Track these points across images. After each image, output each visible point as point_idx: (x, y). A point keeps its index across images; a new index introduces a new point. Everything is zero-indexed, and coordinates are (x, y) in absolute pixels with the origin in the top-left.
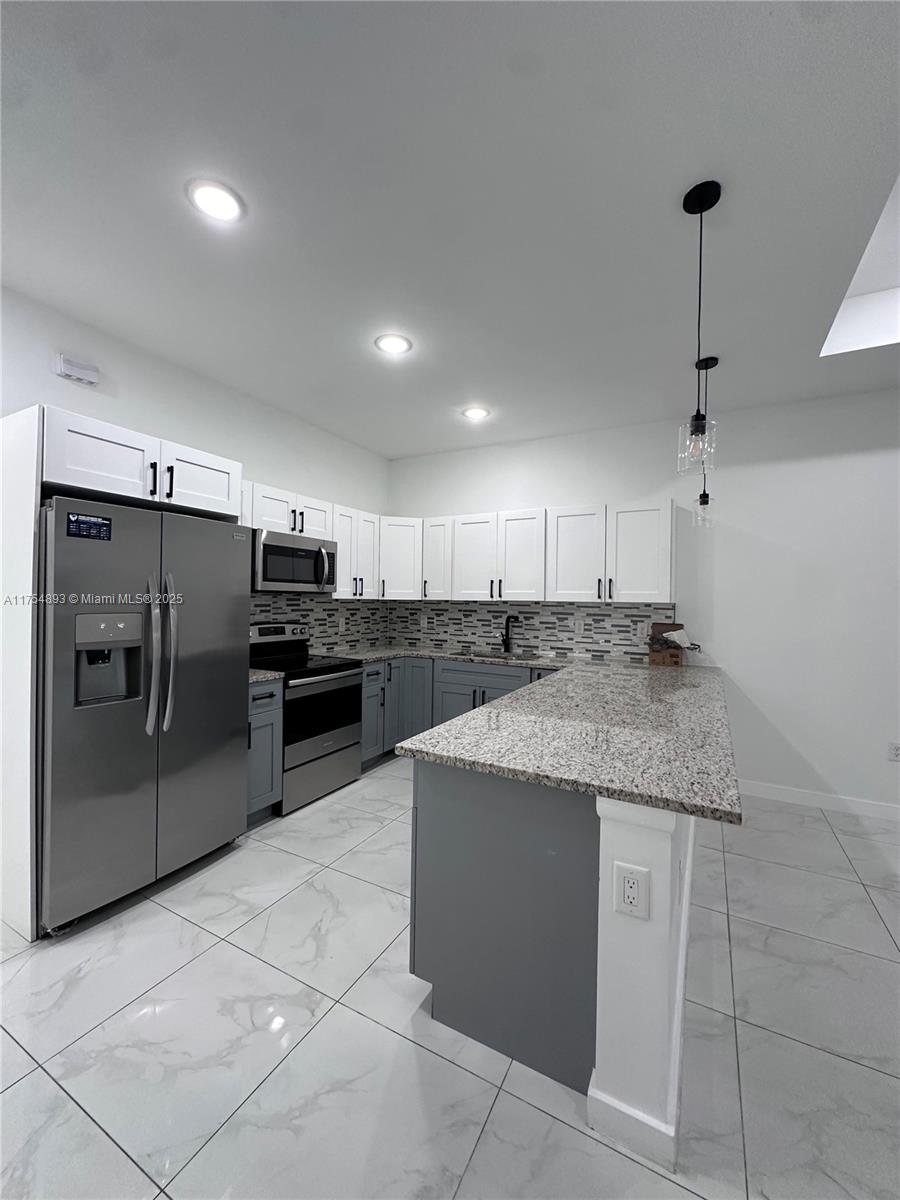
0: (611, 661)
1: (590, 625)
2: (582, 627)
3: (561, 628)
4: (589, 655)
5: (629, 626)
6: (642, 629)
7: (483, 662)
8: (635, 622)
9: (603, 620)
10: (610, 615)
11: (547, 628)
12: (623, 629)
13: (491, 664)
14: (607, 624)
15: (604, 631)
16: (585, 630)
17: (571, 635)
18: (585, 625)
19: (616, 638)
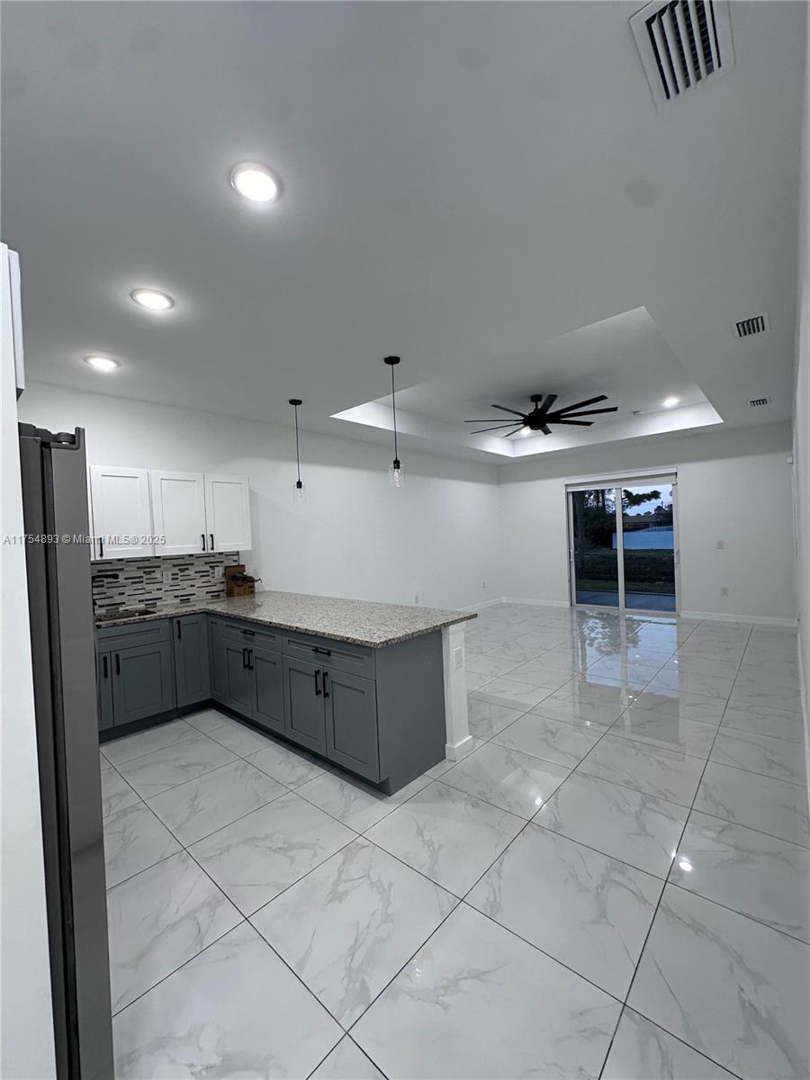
0: (197, 601)
1: (177, 574)
2: (171, 577)
3: (149, 581)
4: (178, 600)
5: (208, 571)
6: (218, 571)
7: (115, 625)
8: (213, 568)
9: (188, 569)
10: (193, 564)
11: (133, 583)
12: (204, 574)
13: (125, 624)
14: (191, 572)
15: (188, 578)
16: (173, 579)
17: (159, 586)
18: (173, 574)
19: (199, 582)
